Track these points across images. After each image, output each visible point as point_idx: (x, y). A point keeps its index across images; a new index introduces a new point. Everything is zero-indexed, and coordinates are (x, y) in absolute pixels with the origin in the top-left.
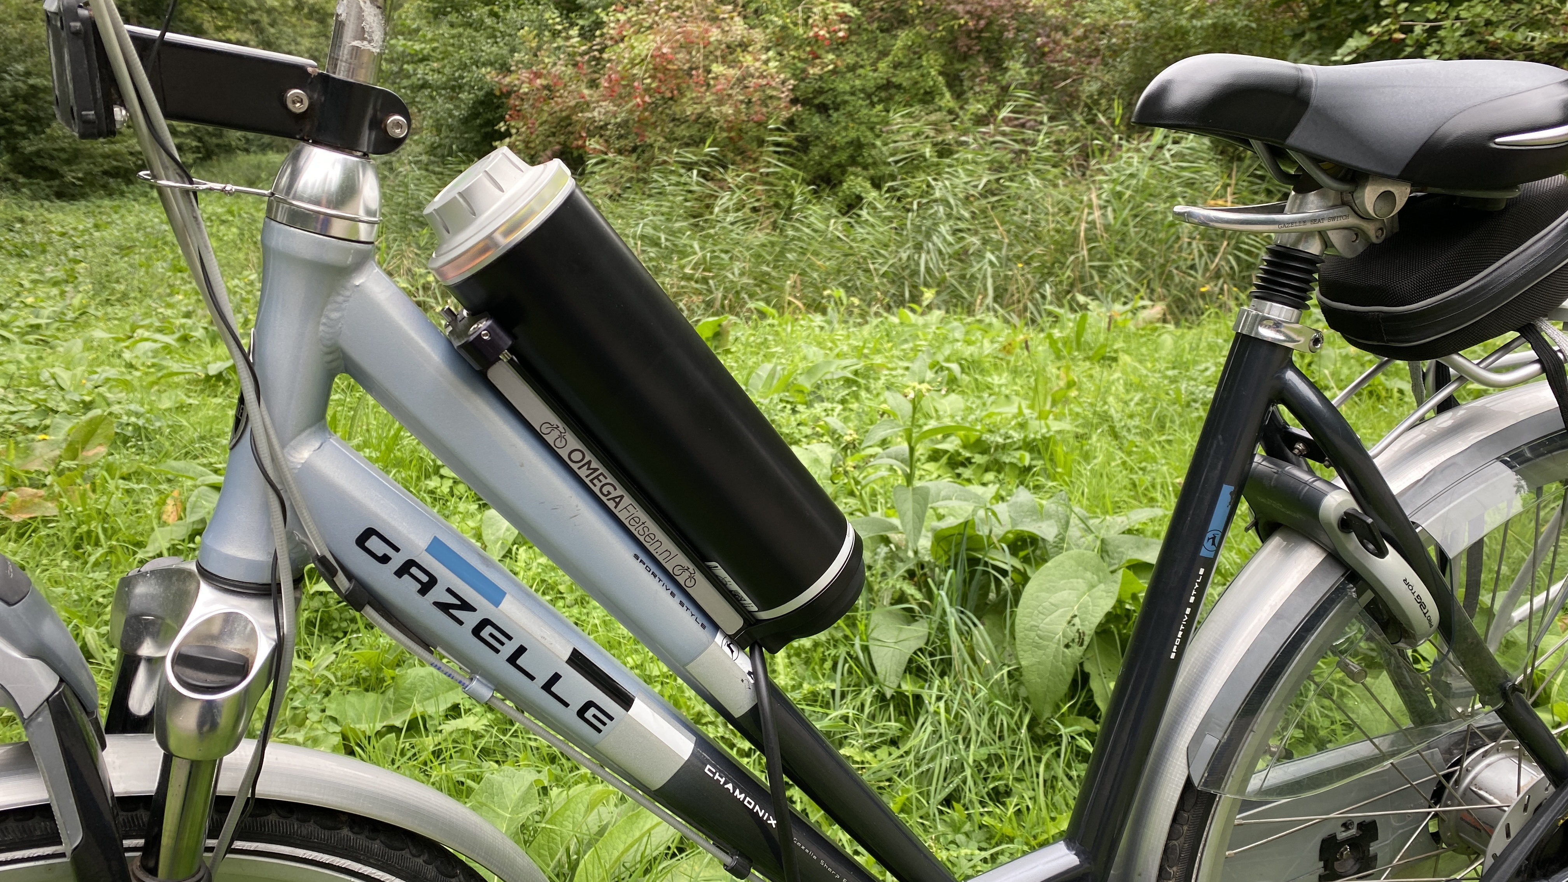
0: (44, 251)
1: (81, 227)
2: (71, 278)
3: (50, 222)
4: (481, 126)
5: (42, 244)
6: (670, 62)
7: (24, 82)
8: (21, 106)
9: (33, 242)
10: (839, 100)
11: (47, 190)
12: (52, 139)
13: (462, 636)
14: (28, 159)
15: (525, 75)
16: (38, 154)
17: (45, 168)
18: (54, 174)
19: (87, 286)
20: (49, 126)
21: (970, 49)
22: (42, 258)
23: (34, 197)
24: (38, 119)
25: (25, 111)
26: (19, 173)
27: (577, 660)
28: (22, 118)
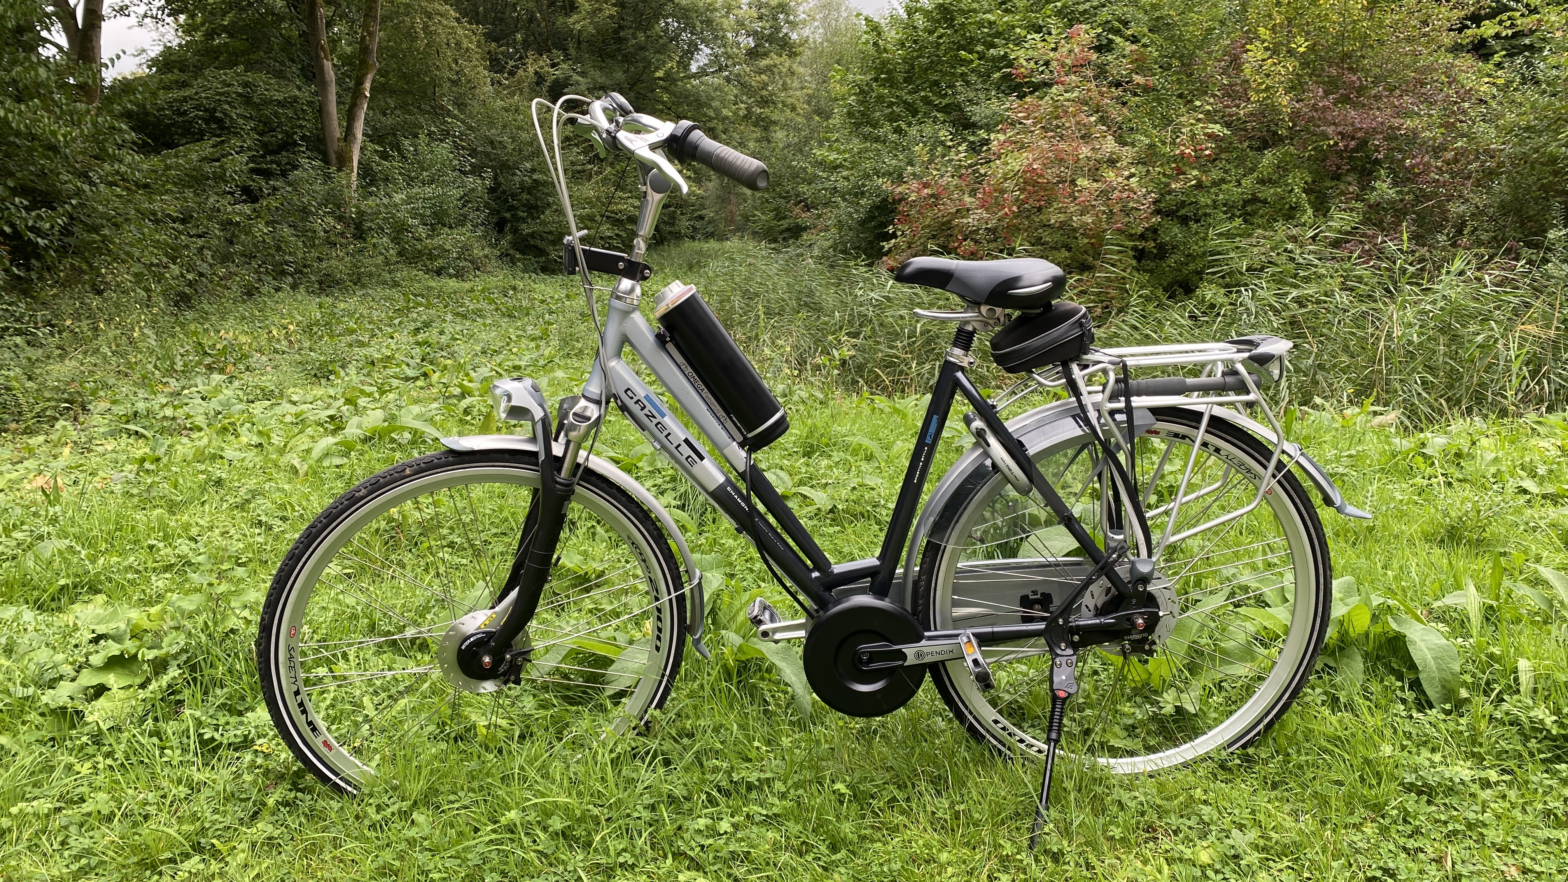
0: (527, 314)
1: (556, 297)
2: (545, 336)
3: (534, 291)
4: (875, 227)
5: (528, 309)
6: (1041, 176)
7: (530, 177)
8: (525, 196)
9: (521, 306)
10: (1200, 212)
11: (536, 265)
12: (544, 223)
13: (652, 426)
14: (524, 239)
15: (915, 185)
16: (532, 235)
17: (536, 247)
18: (541, 252)
19: (555, 342)
20: (543, 213)
21: (1339, 168)
22: (526, 319)
23: (525, 271)
24: (536, 207)
25: (528, 200)
26: (517, 250)
27: (687, 441)
28: (524, 205)
